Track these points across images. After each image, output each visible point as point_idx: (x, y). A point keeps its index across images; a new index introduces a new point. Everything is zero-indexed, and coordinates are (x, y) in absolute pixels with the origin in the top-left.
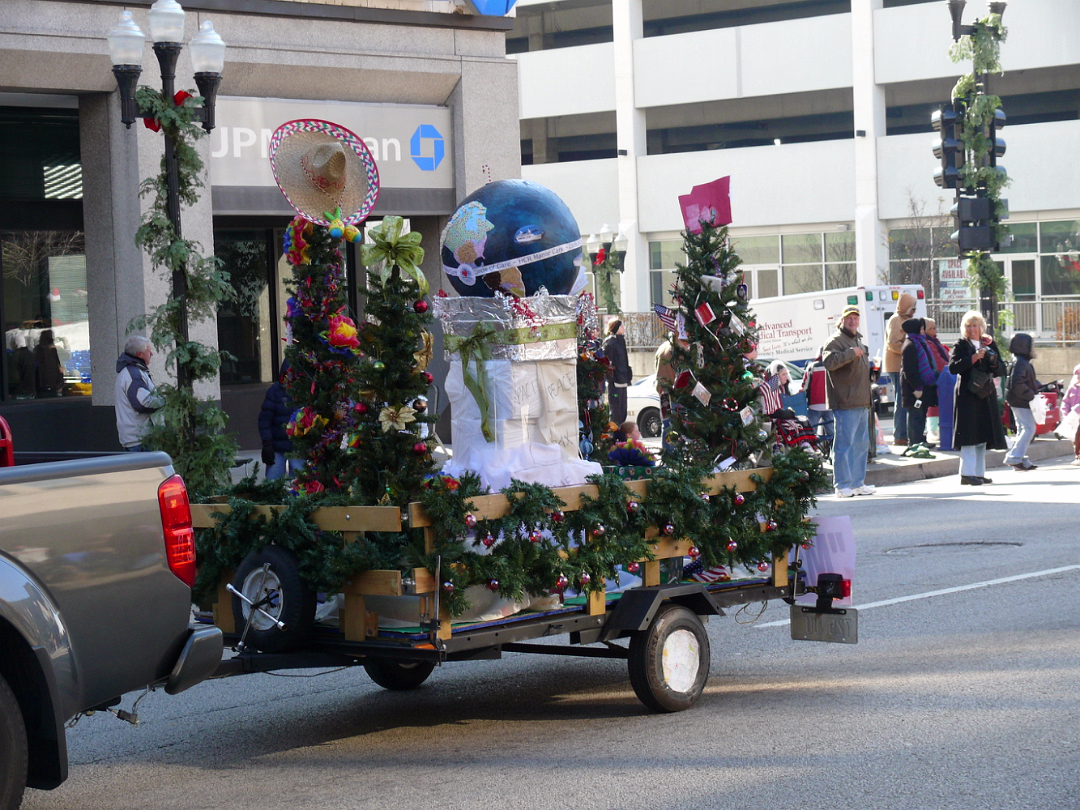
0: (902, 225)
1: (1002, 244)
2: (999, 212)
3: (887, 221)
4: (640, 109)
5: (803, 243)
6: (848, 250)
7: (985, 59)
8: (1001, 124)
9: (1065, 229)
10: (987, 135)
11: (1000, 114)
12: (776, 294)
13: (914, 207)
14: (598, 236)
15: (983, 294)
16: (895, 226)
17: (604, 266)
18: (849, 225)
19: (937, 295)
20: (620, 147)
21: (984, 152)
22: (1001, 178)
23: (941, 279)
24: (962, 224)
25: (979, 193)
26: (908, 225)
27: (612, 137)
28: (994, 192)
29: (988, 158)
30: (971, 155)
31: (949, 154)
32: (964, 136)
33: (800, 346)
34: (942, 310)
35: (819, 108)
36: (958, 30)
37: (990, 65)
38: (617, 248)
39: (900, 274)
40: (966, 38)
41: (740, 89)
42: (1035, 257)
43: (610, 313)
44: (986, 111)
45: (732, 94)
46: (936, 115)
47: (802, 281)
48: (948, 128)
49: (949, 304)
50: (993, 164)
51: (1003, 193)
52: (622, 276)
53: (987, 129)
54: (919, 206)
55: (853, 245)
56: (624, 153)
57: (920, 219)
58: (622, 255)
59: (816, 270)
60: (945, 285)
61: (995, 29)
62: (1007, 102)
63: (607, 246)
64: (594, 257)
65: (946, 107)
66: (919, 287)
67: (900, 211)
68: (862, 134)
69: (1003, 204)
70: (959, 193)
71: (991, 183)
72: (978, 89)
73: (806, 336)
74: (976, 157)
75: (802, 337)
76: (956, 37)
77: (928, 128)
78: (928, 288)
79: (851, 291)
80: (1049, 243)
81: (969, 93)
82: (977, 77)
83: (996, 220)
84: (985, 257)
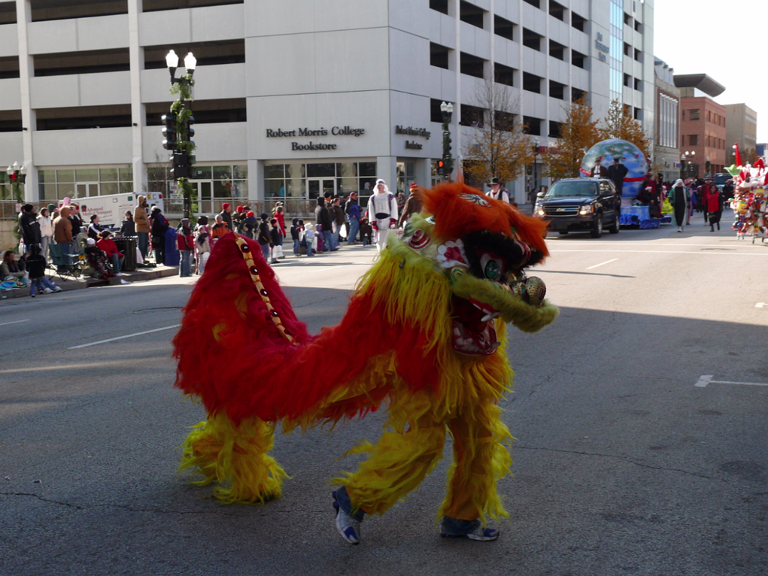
0: (153, 166)
1: (193, 175)
2: (192, 161)
3: (147, 164)
4: (33, 109)
5: (109, 172)
6: (130, 176)
7: (185, 94)
8: (193, 122)
9: (223, 169)
10: (186, 127)
11: (192, 118)
12: (97, 195)
13: (158, 158)
14: (12, 167)
15: (185, 197)
16: (149, 166)
17: (16, 181)
18: (130, 165)
19: (169, 197)
20: (24, 127)
21: (185, 134)
22: (192, 146)
23: (171, 190)
24: (175, 166)
25: (183, 152)
26: (155, 166)
27: (20, 121)
28: (189, 152)
29: (187, 137)
30: (179, 136)
31: (169, 135)
32: (176, 127)
33: (107, 218)
34: (171, 203)
35: (117, 113)
36: (173, 80)
37: (187, 96)
38: (22, 173)
39: (152, 187)
40: (176, 84)
41: (80, 103)
42: (211, 181)
43: (19, 202)
44: (185, 115)
45: (76, 105)
46: (164, 117)
47: (110, 189)
48: (169, 123)
49: (173, 201)
50: (189, 140)
51: (193, 153)
52: (26, 185)
53: (186, 124)
54: (160, 157)
55: (132, 174)
56: (26, 129)
57: (160, 163)
58: (24, 176)
59: (116, 184)
60: (172, 192)
61: (189, 81)
62: (195, 114)
63: (17, 172)
64: (11, 176)
65: (168, 114)
66: (160, 193)
67: (152, 159)
68: (135, 125)
69: (193, 157)
70: (174, 152)
71: (188, 148)
72: (182, 106)
73: (109, 214)
74: (181, 137)
75: (108, 214)
76: (173, 83)
77: (160, 123)
78: (164, 193)
79: (130, 194)
80: (217, 175)
81: (178, 108)
82: (182, 101)
83: (191, 164)
84: (186, 180)
